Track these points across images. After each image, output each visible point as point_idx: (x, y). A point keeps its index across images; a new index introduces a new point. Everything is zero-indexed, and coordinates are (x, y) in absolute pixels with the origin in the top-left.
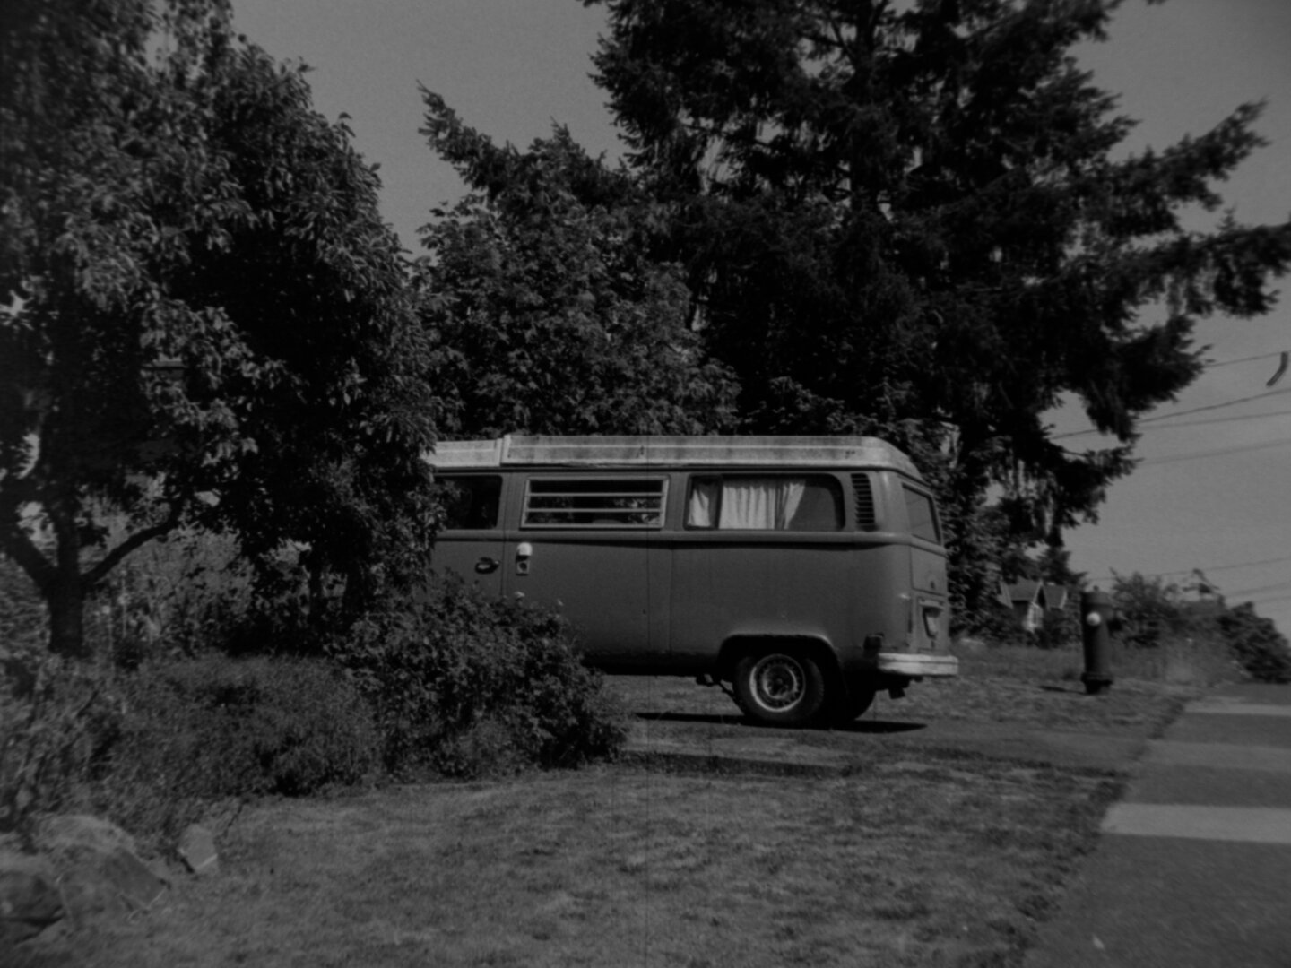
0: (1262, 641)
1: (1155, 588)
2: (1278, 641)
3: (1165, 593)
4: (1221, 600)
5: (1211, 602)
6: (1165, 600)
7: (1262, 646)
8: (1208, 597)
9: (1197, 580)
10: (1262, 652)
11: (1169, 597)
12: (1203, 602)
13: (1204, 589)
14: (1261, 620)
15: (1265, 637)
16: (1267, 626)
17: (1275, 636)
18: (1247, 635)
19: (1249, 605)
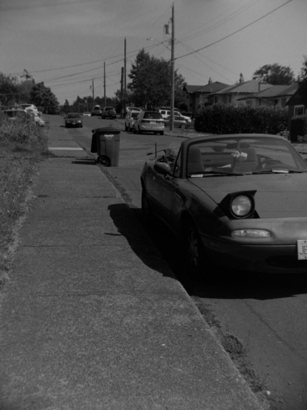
0: (47, 96)
1: (8, 78)
2: (52, 96)
3: (12, 80)
4: (33, 81)
5: (30, 81)
6: (12, 83)
7: (47, 98)
8: (29, 79)
9: (25, 74)
10: (46, 99)
11: (13, 82)
12: (27, 81)
13: (28, 77)
14: (47, 88)
15: (48, 95)
16: (49, 91)
17: (51, 94)
18: (42, 94)
19: (42, 83)
